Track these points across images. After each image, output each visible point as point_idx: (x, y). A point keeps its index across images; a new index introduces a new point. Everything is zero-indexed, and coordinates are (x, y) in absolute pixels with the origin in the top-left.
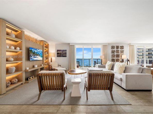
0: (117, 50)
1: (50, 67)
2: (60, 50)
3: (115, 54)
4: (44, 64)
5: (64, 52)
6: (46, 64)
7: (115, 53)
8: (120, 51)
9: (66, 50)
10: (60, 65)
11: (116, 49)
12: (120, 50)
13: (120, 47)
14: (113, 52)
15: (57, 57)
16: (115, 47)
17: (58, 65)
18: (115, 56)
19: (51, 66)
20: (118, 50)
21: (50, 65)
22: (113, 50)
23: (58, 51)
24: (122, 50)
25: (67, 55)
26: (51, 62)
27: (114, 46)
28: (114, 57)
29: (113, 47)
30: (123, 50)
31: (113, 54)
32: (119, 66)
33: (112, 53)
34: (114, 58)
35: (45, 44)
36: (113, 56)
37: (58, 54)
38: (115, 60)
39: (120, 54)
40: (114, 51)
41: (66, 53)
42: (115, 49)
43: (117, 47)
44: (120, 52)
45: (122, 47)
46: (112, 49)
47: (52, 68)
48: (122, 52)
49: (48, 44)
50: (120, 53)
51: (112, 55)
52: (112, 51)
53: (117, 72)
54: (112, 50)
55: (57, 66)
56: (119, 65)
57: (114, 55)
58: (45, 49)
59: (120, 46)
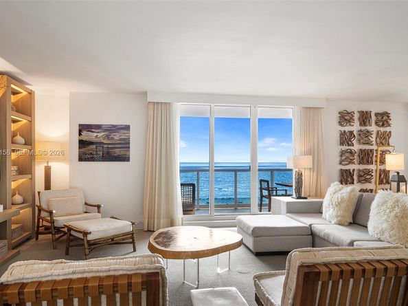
0: (363, 128)
1: (43, 214)
2: (98, 127)
3: (356, 147)
4: (9, 203)
5: (117, 137)
6: (18, 198)
7: (355, 142)
8: (374, 136)
9: (127, 128)
10: (99, 207)
11: (361, 125)
12: (373, 128)
13: (374, 118)
14: (346, 138)
15: (81, 159)
16: (356, 116)
17: (86, 204)
18: (356, 156)
19: (51, 213)
20: (368, 128)
21: (44, 206)
22: (347, 129)
23: (84, 133)
24: (382, 129)
25: (135, 151)
26: (48, 186)
27: (351, 114)
28: (351, 162)
29: (345, 118)
30: (388, 129)
31: (345, 148)
32: (397, 210)
33: (342, 144)
34: (351, 167)
35: (15, 93)
36: (346, 157)
37: (82, 143)
38: (355, 177)
39: (374, 147)
40: (351, 133)
41: (126, 144)
42: (355, 127)
43: (365, 117)
44: (373, 139)
45: (384, 119)
46: (340, 124)
47: (52, 222)
48: (384, 138)
49: (31, 93)
50: (374, 143)
51: (342, 153)
52: (343, 134)
53: (386, 235)
54: (343, 129)
55: (81, 207)
56: (397, 201)
57: (351, 152)
58: (14, 121)
59: (377, 115)
